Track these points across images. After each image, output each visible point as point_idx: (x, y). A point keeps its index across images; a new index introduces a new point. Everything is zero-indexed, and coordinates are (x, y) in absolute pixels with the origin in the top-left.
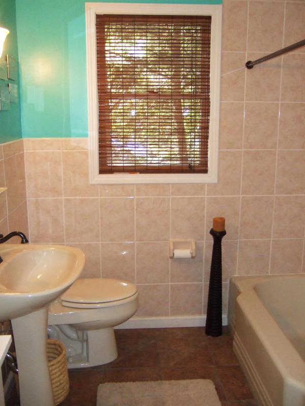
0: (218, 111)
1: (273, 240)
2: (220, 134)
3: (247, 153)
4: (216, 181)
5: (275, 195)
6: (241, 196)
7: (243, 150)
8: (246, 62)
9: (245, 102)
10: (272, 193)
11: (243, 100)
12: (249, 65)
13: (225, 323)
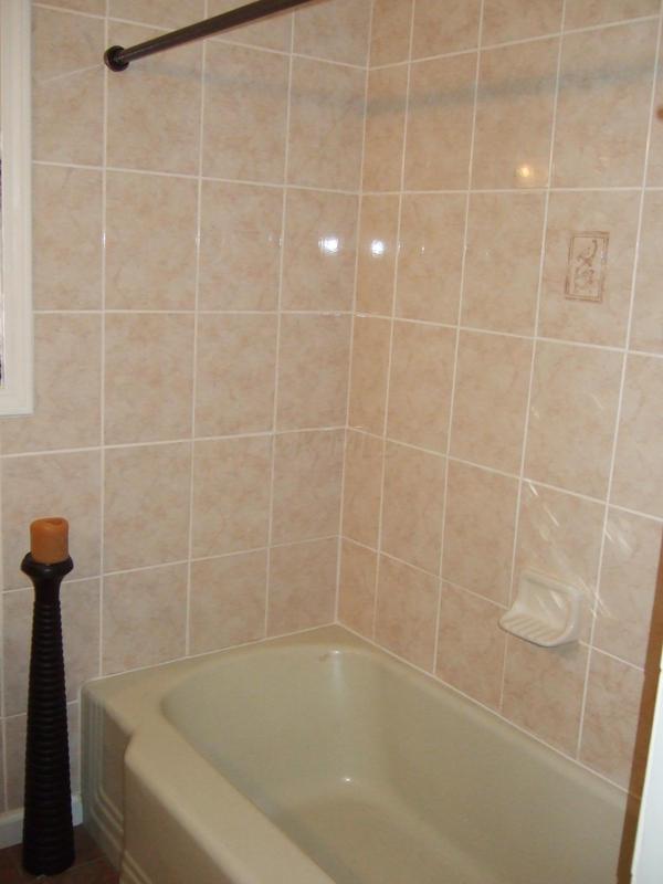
0: (28, 193)
1: (193, 564)
2: (35, 262)
3: (115, 321)
4: (27, 409)
5: (194, 440)
6: (103, 447)
7: (103, 312)
8: (107, 48)
9: (104, 168)
10: (187, 433)
11: (100, 163)
12: (117, 59)
13: (77, 818)
